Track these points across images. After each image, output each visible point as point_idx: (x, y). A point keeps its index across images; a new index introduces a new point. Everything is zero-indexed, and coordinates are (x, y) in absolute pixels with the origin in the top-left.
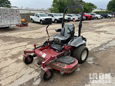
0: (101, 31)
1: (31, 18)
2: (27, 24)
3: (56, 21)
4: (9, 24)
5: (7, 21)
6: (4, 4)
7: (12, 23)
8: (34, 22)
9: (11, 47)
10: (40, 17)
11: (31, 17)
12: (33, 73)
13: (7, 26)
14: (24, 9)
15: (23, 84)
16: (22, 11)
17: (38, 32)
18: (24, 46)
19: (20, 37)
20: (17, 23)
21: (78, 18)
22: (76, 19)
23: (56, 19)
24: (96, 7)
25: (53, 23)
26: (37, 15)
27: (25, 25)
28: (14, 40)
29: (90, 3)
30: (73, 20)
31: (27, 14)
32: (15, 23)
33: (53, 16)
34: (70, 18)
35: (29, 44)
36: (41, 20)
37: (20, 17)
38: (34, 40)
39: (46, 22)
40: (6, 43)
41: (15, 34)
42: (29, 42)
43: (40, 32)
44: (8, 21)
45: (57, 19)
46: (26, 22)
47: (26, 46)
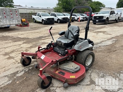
0: (100, 32)
1: (33, 18)
2: (28, 24)
3: (59, 21)
4: (9, 24)
5: (6, 21)
6: (6, 3)
7: (12, 23)
8: (36, 22)
9: (6, 46)
10: (42, 17)
11: (33, 16)
12: (19, 67)
13: (7, 26)
14: (28, 8)
15: (8, 75)
16: (26, 10)
17: (37, 32)
18: (18, 45)
19: (18, 36)
20: (17, 23)
21: (83, 18)
22: (81, 19)
23: (58, 19)
24: (105, 6)
25: (55, 23)
26: (39, 14)
27: (26, 25)
28: (10, 40)
29: (97, 2)
30: (78, 20)
31: (29, 13)
32: (14, 23)
33: (56, 16)
34: (74, 18)
35: (24, 43)
36: (43, 20)
37: (20, 16)
38: (31, 39)
39: (48, 22)
40: (2, 42)
41: (13, 34)
42: (25, 41)
43: (39, 32)
44: (8, 21)
45: (60, 19)
46: (27, 22)
47: (20, 45)
